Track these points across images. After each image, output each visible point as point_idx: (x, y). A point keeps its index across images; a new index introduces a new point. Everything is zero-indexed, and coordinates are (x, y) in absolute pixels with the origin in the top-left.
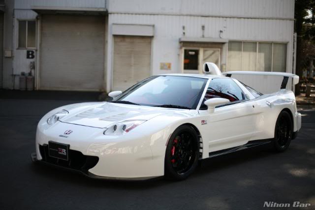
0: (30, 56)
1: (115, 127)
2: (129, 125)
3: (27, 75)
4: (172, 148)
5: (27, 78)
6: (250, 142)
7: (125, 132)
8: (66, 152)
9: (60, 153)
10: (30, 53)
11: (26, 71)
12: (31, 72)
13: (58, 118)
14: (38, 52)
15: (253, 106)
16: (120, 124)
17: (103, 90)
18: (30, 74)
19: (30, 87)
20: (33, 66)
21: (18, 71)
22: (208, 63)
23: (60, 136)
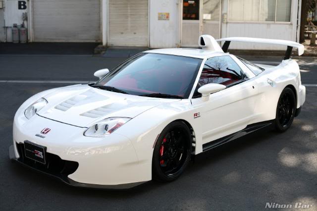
0: (22, 7)
1: (96, 127)
2: (111, 124)
3: (19, 27)
4: (161, 148)
5: (19, 30)
6: (248, 126)
7: (107, 133)
8: (43, 154)
9: (37, 155)
10: (22, 3)
11: (19, 22)
12: (23, 23)
13: (36, 110)
14: (30, 2)
15: (253, 87)
16: (101, 124)
17: (99, 41)
18: (23, 26)
19: (23, 39)
20: (25, 18)
21: (9, 23)
22: (204, 37)
23: (37, 135)
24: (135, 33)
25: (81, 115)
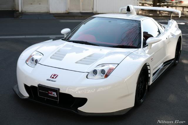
1: (95, 72)
8: (57, 94)
16: (99, 69)
23: (48, 80)
24: (40, 4)
25: (76, 63)
